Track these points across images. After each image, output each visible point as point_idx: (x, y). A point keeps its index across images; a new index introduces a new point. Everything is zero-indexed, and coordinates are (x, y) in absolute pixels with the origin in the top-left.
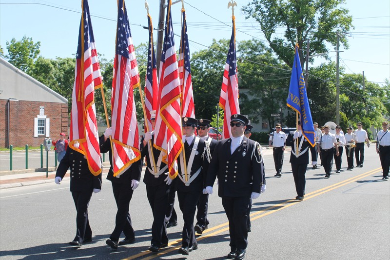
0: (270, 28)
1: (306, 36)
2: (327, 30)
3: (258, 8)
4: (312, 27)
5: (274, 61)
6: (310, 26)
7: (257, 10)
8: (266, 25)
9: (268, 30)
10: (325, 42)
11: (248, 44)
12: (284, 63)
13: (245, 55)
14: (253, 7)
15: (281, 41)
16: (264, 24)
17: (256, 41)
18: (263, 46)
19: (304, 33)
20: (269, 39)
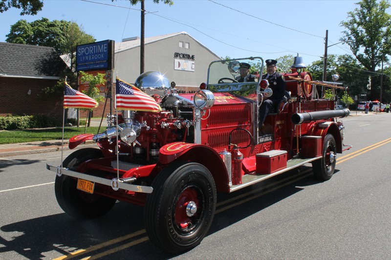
0: (356, 48)
3: (349, 38)
5: (358, 66)
6: (379, 47)
8: (354, 47)
9: (355, 50)
10: (387, 55)
11: (344, 57)
12: (363, 67)
13: (342, 63)
14: (347, 38)
15: (362, 55)
16: (353, 46)
17: (347, 56)
18: (352, 58)
19: (376, 51)
20: (355, 54)
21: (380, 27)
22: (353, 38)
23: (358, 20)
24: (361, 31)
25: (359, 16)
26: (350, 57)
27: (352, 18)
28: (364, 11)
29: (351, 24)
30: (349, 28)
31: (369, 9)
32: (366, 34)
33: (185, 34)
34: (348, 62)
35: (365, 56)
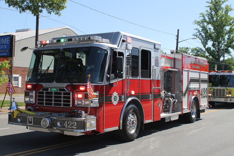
0: (205, 42)
1: (221, 46)
2: (231, 44)
3: (200, 34)
4: (224, 42)
6: (223, 42)
7: (200, 35)
8: (204, 41)
9: (204, 44)
10: (229, 48)
11: (195, 49)
12: (211, 57)
13: (194, 54)
14: (198, 34)
15: (210, 48)
16: (203, 41)
17: (199, 48)
18: (202, 50)
19: (221, 45)
20: (205, 47)
21: (224, 26)
22: (203, 34)
23: (208, 20)
24: (210, 29)
25: (208, 17)
26: (201, 49)
27: (203, 18)
28: (212, 13)
29: (202, 22)
30: (200, 26)
31: (216, 11)
32: (213, 31)
33: (68, 29)
34: (199, 53)
35: (212, 48)
